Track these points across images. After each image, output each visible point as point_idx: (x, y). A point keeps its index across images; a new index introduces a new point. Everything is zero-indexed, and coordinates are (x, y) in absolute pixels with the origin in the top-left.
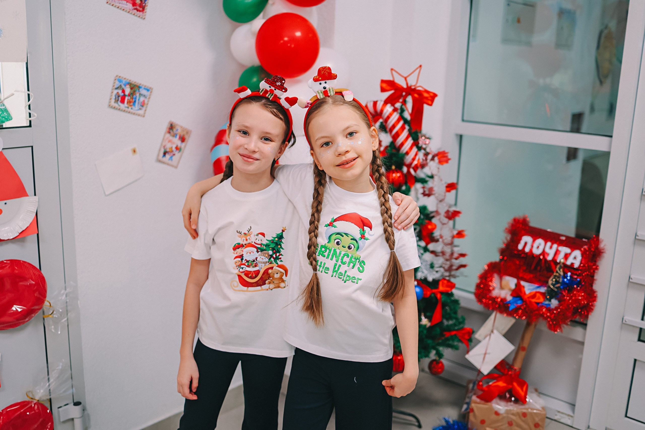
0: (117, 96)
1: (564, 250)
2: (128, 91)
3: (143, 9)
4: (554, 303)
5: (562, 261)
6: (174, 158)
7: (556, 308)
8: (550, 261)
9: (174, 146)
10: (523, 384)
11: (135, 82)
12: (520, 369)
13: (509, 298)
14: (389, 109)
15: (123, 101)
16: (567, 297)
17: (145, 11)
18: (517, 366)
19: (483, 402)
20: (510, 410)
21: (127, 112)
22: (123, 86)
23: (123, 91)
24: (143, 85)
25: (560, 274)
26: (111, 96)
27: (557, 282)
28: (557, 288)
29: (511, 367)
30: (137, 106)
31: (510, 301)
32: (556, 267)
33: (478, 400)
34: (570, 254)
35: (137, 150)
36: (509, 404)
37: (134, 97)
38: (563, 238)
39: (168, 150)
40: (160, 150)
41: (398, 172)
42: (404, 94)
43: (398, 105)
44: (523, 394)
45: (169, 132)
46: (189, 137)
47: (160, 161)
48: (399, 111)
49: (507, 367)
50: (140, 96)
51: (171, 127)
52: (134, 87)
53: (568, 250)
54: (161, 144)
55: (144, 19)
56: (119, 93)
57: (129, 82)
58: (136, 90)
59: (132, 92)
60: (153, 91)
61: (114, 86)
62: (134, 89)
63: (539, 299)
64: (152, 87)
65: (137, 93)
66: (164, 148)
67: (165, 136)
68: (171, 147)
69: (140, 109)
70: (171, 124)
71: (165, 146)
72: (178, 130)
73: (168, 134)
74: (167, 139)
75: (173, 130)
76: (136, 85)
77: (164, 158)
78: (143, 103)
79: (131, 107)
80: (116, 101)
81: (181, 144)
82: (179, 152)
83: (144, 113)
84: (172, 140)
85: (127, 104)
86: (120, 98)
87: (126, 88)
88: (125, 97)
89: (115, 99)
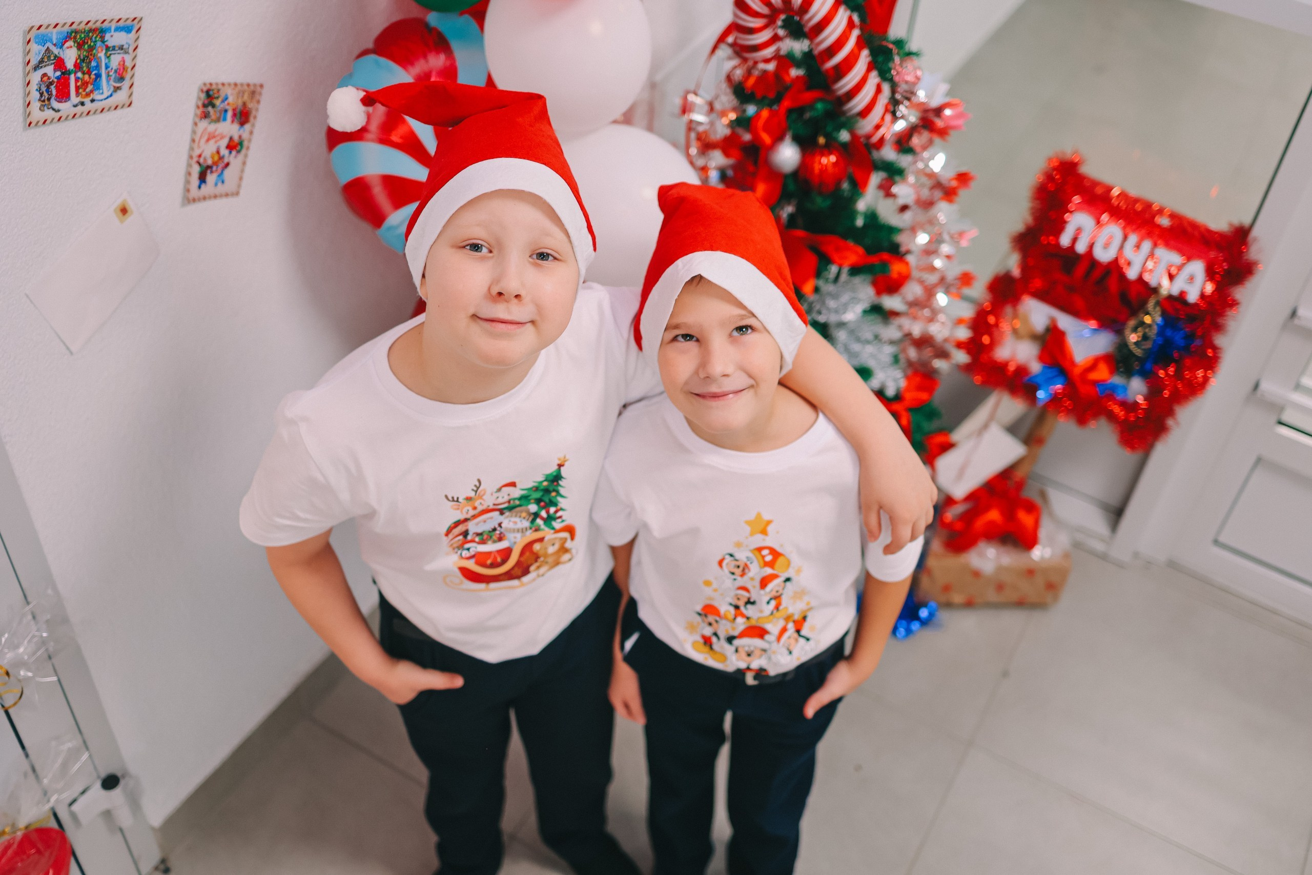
0: (44, 89)
1: (1168, 257)
2: (70, 56)
4: (1138, 389)
6: (227, 172)
8: (1132, 280)
9: (224, 143)
10: (1031, 506)
11: (88, 23)
13: (1036, 367)
15: (63, 95)
19: (950, 552)
21: (80, 116)
22: (56, 51)
23: (59, 63)
24: (111, 20)
25: (1153, 320)
26: (29, 93)
28: (1144, 353)
30: (106, 88)
31: (1036, 373)
32: (1145, 301)
33: (942, 550)
34: (1180, 268)
35: (131, 206)
37: (93, 64)
38: (1164, 222)
39: (210, 162)
40: (189, 174)
41: (830, 153)
44: (1033, 526)
45: (205, 116)
46: (258, 102)
47: (193, 201)
50: (108, 57)
51: (209, 99)
52: (89, 37)
53: (1175, 258)
54: (191, 157)
56: (49, 75)
57: (70, 31)
58: (96, 41)
59: (85, 53)
60: (144, 24)
61: (29, 62)
62: (89, 43)
63: (1102, 373)
64: (139, 15)
65: (100, 50)
66: (198, 163)
67: (194, 132)
68: (214, 150)
69: (117, 89)
70: (208, 92)
71: (200, 156)
72: (226, 99)
73: (203, 120)
74: (202, 133)
75: (214, 106)
76: (90, 30)
77: (203, 186)
78: (120, 70)
79: (90, 98)
80: (44, 104)
81: (239, 130)
82: (239, 152)
83: (130, 93)
84: (216, 130)
85: (77, 93)
86: (53, 88)
87: (63, 51)
88: (69, 79)
89: (40, 100)
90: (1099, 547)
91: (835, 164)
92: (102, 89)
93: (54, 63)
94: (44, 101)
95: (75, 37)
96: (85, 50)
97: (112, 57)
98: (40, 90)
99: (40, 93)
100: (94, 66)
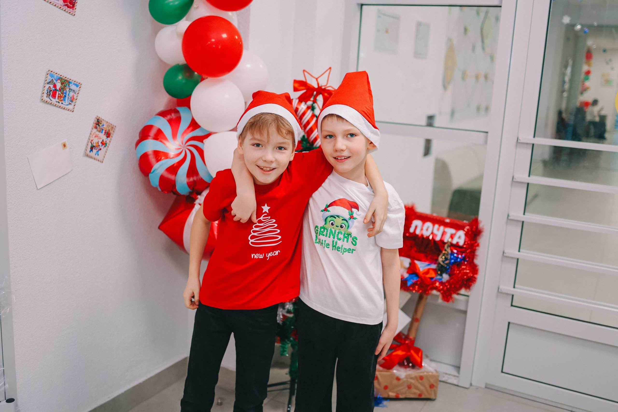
0: (49, 91)
1: (450, 231)
2: (59, 85)
3: (73, 6)
4: (446, 277)
5: (450, 240)
6: (100, 152)
7: (448, 281)
8: (438, 241)
9: (100, 141)
10: (418, 351)
11: (66, 77)
12: (415, 338)
13: (407, 276)
14: (303, 107)
15: (54, 96)
16: (457, 271)
17: (75, 8)
18: (412, 336)
19: (385, 370)
20: (409, 375)
21: (57, 107)
22: (55, 81)
23: (55, 86)
24: (73, 80)
25: (448, 252)
26: (44, 90)
27: (446, 259)
28: (446, 264)
29: (407, 337)
30: (67, 101)
31: (407, 278)
32: (444, 247)
33: (381, 368)
34: (455, 234)
35: (67, 145)
36: (408, 369)
37: (65, 92)
38: (448, 221)
39: (95, 145)
40: (87, 145)
42: (315, 93)
43: (310, 103)
44: (418, 359)
45: (96, 128)
46: (114, 132)
47: (87, 156)
48: (311, 108)
49: (403, 337)
50: (70, 92)
51: (98, 122)
52: (65, 82)
54: (89, 140)
55: (74, 15)
56: (51, 87)
57: (60, 77)
58: (67, 85)
59: (63, 87)
60: (82, 87)
61: (46, 80)
62: (65, 84)
64: (81, 83)
65: (67, 88)
66: (91, 143)
67: (92, 131)
68: (97, 142)
69: (70, 104)
70: (98, 119)
71: (92, 141)
72: (104, 126)
74: (94, 134)
75: (99, 126)
76: (66, 80)
77: (91, 152)
78: (72, 98)
79: (62, 102)
80: (47, 95)
81: (106, 139)
82: (105, 147)
83: (74, 107)
84: (98, 135)
85: (58, 99)
86: (51, 92)
87: (57, 83)
88: (56, 92)
89: (47, 94)
90: (455, 381)
92: (66, 101)
93: (53, 85)
94: (48, 95)
95: (61, 80)
97: (71, 92)
98: (47, 91)
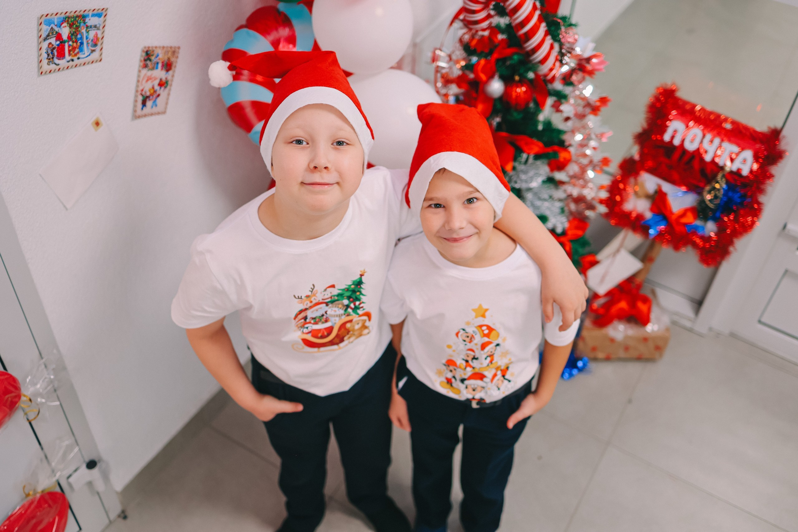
0: (50, 52)
1: (730, 148)
2: (65, 32)
4: (711, 228)
6: (159, 100)
8: (709, 163)
9: (157, 82)
10: (646, 299)
11: (76, 12)
13: (648, 215)
15: (61, 55)
20: (630, 335)
21: (71, 68)
22: (56, 29)
23: (59, 37)
24: (89, 10)
26: (41, 54)
28: (715, 206)
30: (86, 50)
31: (649, 219)
32: (716, 174)
33: (591, 326)
34: (737, 154)
35: (102, 121)
37: (79, 36)
38: (728, 126)
39: (148, 94)
40: (136, 101)
41: (522, 86)
44: (647, 311)
45: (145, 66)
46: (177, 57)
47: (139, 117)
50: (88, 32)
51: (148, 55)
52: (76, 21)
53: (735, 149)
54: (137, 91)
57: (65, 17)
58: (80, 23)
60: (109, 13)
61: (41, 35)
62: (76, 24)
63: (689, 218)
64: (105, 7)
65: (83, 28)
66: (141, 94)
67: (139, 76)
68: (151, 87)
69: (93, 51)
70: (147, 52)
71: (142, 90)
72: (158, 56)
73: (144, 68)
74: (144, 76)
75: (150, 60)
76: (77, 16)
77: (144, 108)
78: (94, 39)
79: (77, 57)
80: (50, 61)
81: (166, 74)
82: (165, 87)
83: (100, 54)
84: (152, 75)
85: (69, 54)
86: (55, 52)
87: (61, 29)
88: (64, 46)
89: (47, 58)
90: (688, 324)
91: (525, 92)
92: (84, 51)
93: (55, 36)
94: (50, 59)
95: (68, 21)
96: (74, 28)
97: (90, 32)
98: (47, 52)
99: (47, 54)
100: (79, 38)
